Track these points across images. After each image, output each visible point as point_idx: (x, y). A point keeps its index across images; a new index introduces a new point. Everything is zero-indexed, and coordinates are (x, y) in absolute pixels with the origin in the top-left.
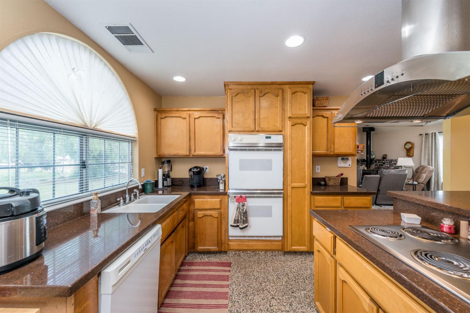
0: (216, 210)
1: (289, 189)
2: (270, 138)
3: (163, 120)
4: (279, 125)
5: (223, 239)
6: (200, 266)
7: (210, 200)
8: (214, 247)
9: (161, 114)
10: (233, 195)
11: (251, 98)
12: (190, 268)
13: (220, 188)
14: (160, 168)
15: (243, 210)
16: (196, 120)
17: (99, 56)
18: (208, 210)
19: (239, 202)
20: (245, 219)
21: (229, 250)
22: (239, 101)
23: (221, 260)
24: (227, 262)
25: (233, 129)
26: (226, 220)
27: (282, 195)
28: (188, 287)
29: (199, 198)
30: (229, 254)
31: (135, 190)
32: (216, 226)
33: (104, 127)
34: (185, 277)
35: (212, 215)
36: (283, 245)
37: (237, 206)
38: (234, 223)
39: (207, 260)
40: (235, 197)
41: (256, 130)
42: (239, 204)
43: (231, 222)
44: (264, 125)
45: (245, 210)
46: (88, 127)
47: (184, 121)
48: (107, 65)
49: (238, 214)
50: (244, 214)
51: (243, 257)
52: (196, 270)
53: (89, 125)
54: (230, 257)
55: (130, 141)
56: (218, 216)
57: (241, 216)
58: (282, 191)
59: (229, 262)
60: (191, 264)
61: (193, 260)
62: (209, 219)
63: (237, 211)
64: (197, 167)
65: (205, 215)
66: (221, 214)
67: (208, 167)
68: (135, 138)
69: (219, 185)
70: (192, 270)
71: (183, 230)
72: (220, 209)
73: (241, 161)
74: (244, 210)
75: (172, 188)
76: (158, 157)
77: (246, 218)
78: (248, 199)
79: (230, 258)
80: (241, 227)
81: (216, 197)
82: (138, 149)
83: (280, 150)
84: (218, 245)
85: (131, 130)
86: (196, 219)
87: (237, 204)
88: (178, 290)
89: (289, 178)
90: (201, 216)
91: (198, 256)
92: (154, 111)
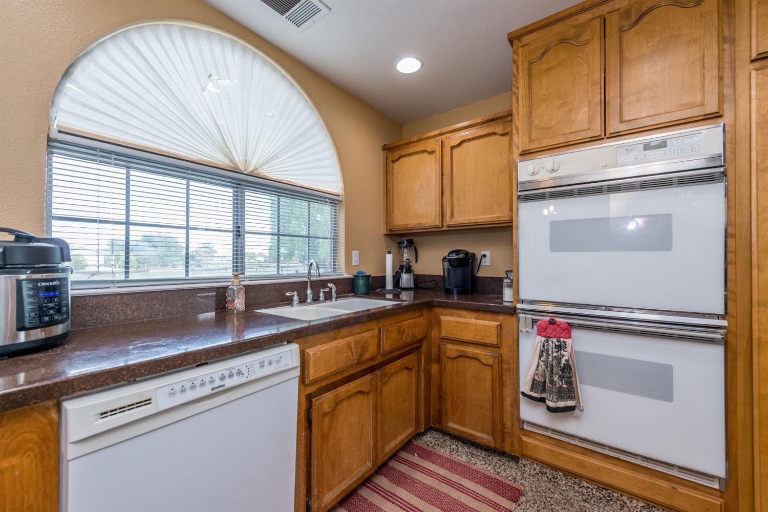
0: (490, 348)
3: (396, 165)
5: (508, 422)
6: (442, 466)
7: (473, 321)
8: (485, 436)
9: (393, 153)
10: (528, 316)
11: (589, 45)
12: (420, 463)
13: (505, 299)
14: (389, 253)
15: (559, 360)
16: (455, 151)
17: (260, 55)
18: (471, 345)
19: (545, 336)
20: (565, 386)
21: (524, 455)
22: (550, 69)
23: (498, 473)
24: (512, 484)
25: (531, 146)
26: (515, 376)
28: (396, 504)
29: (451, 315)
30: (524, 465)
31: (330, 285)
32: (488, 385)
33: (274, 172)
34: (401, 480)
35: (479, 357)
37: (540, 346)
38: (533, 389)
39: (464, 459)
40: (535, 321)
41: (608, 135)
42: (547, 341)
43: (525, 387)
45: (566, 360)
46: (241, 170)
47: (432, 157)
48: (278, 70)
49: (544, 367)
50: (562, 370)
51: (564, 488)
52: (430, 473)
53: (242, 168)
54: (525, 475)
55: (327, 200)
56: (494, 361)
57: (551, 377)
58: (724, 323)
59: (516, 485)
60: (426, 454)
61: (435, 447)
62: (473, 365)
63: (539, 358)
64: (457, 252)
65: (462, 354)
66: (500, 360)
67: (487, 253)
68: (339, 196)
69: (501, 293)
70: (423, 470)
71: (411, 377)
72: (496, 347)
73: (556, 226)
74: (563, 361)
75: (414, 293)
76: (389, 232)
77: (569, 383)
78: (575, 333)
79: (523, 478)
80: (551, 404)
81: (489, 316)
82: (344, 215)
84: (493, 434)
85: (333, 183)
86: (444, 360)
87: (540, 339)
88: (373, 502)
90: (454, 354)
91: (448, 442)
92: (382, 151)
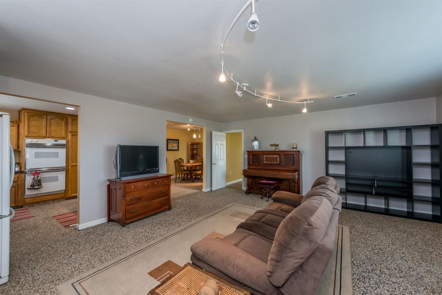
0: (15, 182)
1: (70, 167)
2: (57, 141)
4: (63, 135)
5: (20, 199)
8: (12, 205)
10: (29, 172)
11: (44, 119)
19: (35, 176)
20: (39, 184)
21: (25, 204)
22: (34, 120)
25: (29, 135)
26: (23, 187)
27: (65, 170)
30: (25, 206)
32: (13, 192)
36: (65, 195)
37: (33, 177)
38: (30, 187)
40: (31, 173)
41: (48, 136)
43: (28, 187)
44: (53, 134)
45: (39, 179)
49: (34, 182)
50: (38, 181)
56: (16, 185)
57: (36, 183)
58: (66, 168)
63: (33, 180)
66: (18, 184)
72: (17, 181)
78: (41, 173)
80: (36, 188)
83: (64, 147)
84: (15, 203)
89: (70, 161)
